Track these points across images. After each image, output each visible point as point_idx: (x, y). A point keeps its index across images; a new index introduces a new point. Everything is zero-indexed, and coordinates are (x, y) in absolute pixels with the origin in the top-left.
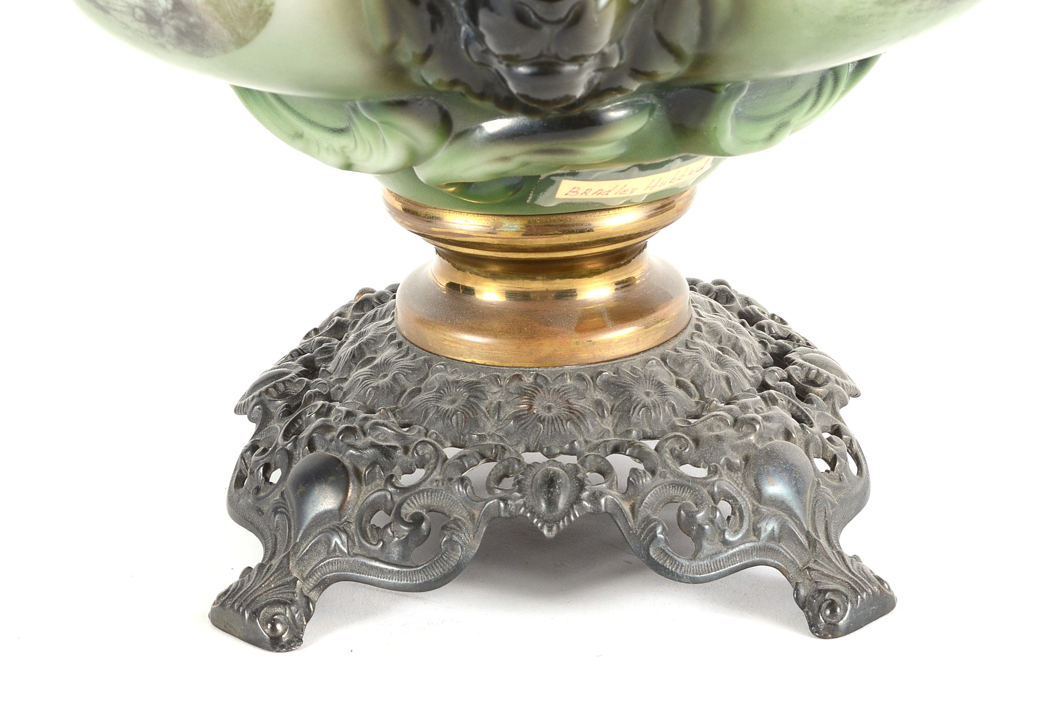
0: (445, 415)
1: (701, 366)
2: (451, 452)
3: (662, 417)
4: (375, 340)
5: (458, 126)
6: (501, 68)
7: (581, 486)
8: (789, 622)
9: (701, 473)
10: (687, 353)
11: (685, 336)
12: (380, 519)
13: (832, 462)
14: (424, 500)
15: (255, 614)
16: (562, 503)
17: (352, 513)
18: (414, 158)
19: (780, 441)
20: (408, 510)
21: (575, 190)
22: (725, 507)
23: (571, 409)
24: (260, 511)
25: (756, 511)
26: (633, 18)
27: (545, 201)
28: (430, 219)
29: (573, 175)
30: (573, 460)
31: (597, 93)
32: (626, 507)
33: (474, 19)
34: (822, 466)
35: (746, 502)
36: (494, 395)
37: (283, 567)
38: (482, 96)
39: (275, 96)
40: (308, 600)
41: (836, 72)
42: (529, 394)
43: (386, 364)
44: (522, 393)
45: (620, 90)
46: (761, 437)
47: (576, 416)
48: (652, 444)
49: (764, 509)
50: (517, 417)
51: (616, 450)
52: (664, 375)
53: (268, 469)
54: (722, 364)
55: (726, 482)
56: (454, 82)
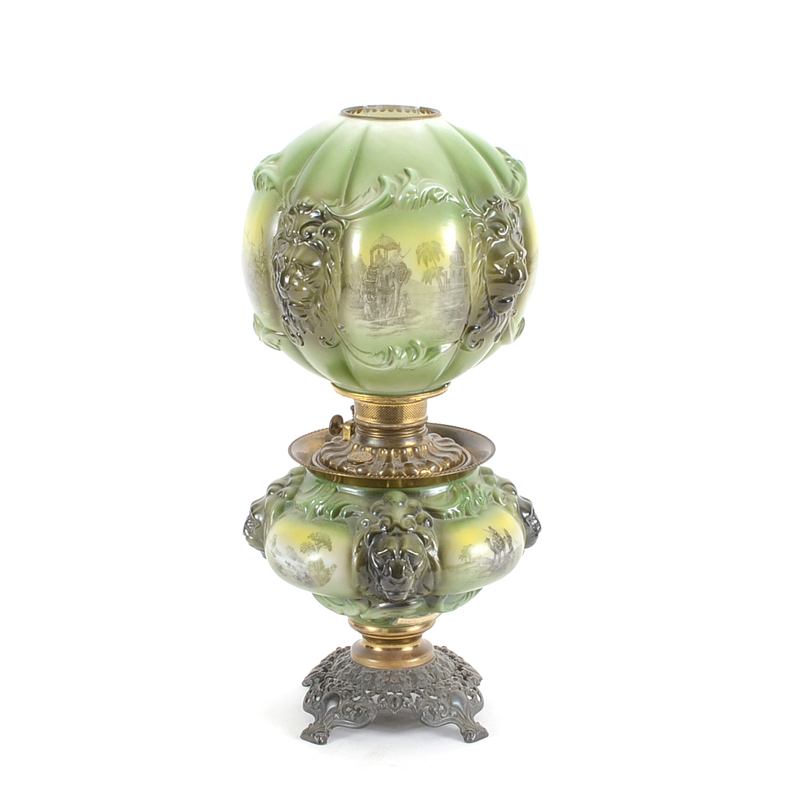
0: (366, 682)
1: (437, 670)
2: (367, 692)
3: (425, 683)
4: (344, 662)
5: (373, 605)
6: (385, 593)
7: (403, 701)
8: (459, 740)
9: (436, 698)
10: (433, 666)
11: (432, 661)
12: (348, 709)
13: (473, 697)
14: (361, 704)
15: (314, 735)
16: (398, 705)
17: (340, 708)
18: (361, 612)
19: (458, 690)
20: (356, 707)
21: (402, 621)
22: (442, 707)
23: (400, 680)
24: (314, 708)
25: (450, 709)
26: (418, 581)
27: (394, 624)
28: (362, 628)
29: (402, 617)
30: (401, 694)
31: (409, 598)
32: (415, 707)
33: (379, 582)
34: (470, 698)
35: (448, 706)
36: (379, 676)
37: (322, 723)
38: (380, 599)
39: (326, 597)
40: (328, 732)
41: (472, 592)
42: (389, 676)
43: (348, 668)
44: (387, 676)
45: (414, 598)
46: (452, 689)
47: (402, 683)
48: (422, 690)
49: (452, 708)
50: (385, 683)
51: (413, 692)
52: (426, 672)
53: (316, 697)
54: (442, 669)
55: (442, 700)
56: (373, 595)
